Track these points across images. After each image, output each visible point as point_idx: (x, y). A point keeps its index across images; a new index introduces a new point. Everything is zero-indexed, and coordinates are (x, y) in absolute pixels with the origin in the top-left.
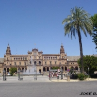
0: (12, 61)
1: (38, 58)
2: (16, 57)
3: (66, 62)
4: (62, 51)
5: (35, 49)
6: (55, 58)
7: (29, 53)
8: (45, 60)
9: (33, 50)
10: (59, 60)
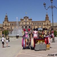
0: (9, 26)
1: (28, 23)
2: (12, 23)
3: (50, 27)
4: (47, 18)
5: (26, 17)
6: (42, 24)
7: (21, 20)
8: (34, 25)
9: (24, 18)
10: (45, 25)
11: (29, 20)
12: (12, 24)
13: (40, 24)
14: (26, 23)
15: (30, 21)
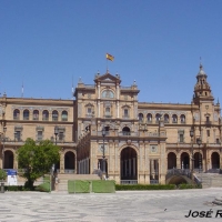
0: (5, 122)
6: (179, 121)
7: (83, 91)
10: (193, 127)
11: (122, 93)
12: (26, 113)
13: (171, 121)
14: (108, 109)
15: (129, 98)
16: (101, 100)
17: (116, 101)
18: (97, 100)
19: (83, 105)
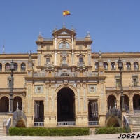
5: (64, 30)
7: (42, 44)
16: (57, 51)
17: (71, 51)
18: (54, 51)
19: (43, 56)
